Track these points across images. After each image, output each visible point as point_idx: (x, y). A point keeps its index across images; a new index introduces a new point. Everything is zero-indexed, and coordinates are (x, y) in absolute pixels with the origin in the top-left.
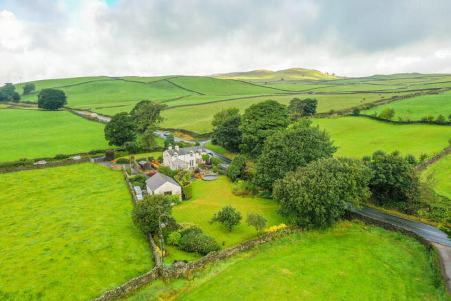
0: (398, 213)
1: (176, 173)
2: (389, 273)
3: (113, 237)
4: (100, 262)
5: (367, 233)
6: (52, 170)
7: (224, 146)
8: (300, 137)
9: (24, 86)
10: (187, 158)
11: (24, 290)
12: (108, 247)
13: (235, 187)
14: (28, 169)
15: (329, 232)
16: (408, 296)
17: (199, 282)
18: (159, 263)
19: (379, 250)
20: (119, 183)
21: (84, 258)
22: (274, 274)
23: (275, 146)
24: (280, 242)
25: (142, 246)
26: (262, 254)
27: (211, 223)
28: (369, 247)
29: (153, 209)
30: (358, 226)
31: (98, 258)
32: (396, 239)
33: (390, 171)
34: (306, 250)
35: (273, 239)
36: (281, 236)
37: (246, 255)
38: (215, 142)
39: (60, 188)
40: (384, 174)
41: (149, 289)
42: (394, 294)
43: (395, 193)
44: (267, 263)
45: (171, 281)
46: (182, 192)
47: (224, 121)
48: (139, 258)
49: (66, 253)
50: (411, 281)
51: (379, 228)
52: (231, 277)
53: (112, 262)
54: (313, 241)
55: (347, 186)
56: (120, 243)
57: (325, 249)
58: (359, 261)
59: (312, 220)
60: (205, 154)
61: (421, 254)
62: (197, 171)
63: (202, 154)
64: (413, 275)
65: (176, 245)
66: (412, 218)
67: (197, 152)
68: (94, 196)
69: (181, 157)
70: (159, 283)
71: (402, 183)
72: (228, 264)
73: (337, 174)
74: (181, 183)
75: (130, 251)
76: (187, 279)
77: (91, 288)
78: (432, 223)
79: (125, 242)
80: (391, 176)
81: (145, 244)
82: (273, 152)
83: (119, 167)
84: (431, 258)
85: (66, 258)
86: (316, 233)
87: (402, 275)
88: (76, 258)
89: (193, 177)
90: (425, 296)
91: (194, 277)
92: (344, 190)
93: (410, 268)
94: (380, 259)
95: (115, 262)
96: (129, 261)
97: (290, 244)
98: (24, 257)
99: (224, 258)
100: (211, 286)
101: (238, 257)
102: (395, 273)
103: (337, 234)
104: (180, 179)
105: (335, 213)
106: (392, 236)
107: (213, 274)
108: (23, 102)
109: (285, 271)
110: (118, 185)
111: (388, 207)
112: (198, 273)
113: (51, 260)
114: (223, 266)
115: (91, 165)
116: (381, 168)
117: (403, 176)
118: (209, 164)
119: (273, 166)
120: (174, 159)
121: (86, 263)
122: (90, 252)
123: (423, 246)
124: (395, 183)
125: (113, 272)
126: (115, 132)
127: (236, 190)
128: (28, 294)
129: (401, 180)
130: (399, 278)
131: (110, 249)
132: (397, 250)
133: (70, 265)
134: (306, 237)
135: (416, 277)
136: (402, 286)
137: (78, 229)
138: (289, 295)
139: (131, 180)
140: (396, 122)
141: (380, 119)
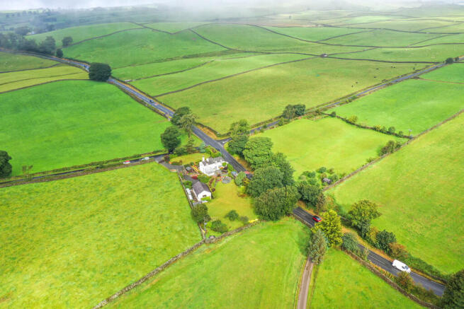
0: (313, 213)
3: (184, 224)
4: (182, 236)
6: (136, 169)
10: (214, 166)
12: (183, 229)
24: (254, 227)
25: (196, 228)
35: (251, 226)
36: (255, 224)
37: (239, 234)
48: (196, 234)
52: (232, 244)
62: (219, 175)
63: (222, 162)
65: (210, 228)
67: (219, 161)
68: (167, 194)
69: (210, 166)
72: (231, 238)
75: (192, 231)
76: (215, 244)
79: (189, 226)
89: (217, 181)
95: (187, 236)
104: (210, 186)
110: (177, 186)
115: (157, 165)
118: (225, 170)
120: (206, 167)
127: (239, 192)
139: (184, 184)
140: (359, 126)
141: (348, 122)
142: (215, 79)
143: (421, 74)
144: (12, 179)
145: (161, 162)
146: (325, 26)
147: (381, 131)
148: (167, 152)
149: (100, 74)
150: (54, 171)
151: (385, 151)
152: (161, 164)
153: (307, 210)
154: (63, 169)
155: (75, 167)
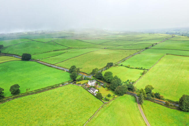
37: (114, 100)
38: (94, 77)
46: (98, 91)
65: (104, 100)
118: (97, 83)
123: (135, 97)
127: (106, 90)
139: (87, 89)
140: (131, 68)
141: (127, 67)
142: (72, 57)
143: (140, 52)
144: (20, 95)
145: (73, 84)
146: (98, 39)
147: (139, 69)
148: (73, 81)
149: (26, 58)
150: (35, 90)
151: (143, 74)
152: (74, 84)
153: (130, 92)
154: (38, 90)
155: (42, 89)
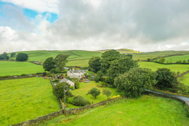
0: (169, 92)
1: (72, 79)
2: (166, 113)
3: (44, 99)
4: (37, 107)
5: (156, 99)
6: (20, 80)
7: (93, 72)
8: (125, 61)
9: (11, 53)
10: (78, 74)
11: (2, 116)
12: (41, 102)
13: (98, 84)
14: (9, 79)
15: (139, 99)
16: (175, 121)
17: (81, 116)
18: (63, 108)
19: (161, 105)
20: (48, 83)
21: (30, 106)
22: (115, 113)
23: (115, 65)
24: (117, 102)
25: (56, 103)
26: (109, 106)
27: (87, 95)
28: (157, 104)
29: (62, 87)
30: (152, 97)
31: (36, 106)
32: (169, 101)
33: (165, 74)
34: (129, 105)
35: (114, 101)
36: (118, 100)
37: (102, 106)
38: (89, 70)
39: (22, 85)
40: (162, 75)
41: (58, 118)
42: (169, 121)
43: (167, 84)
44: (112, 109)
45: (68, 116)
46: (75, 85)
47: (93, 60)
48: (55, 107)
49: (22, 104)
50: (176, 116)
51: (161, 97)
52: (96, 114)
53: (42, 108)
54: (132, 102)
55: (146, 78)
56: (46, 101)
57: (138, 105)
58: (153, 109)
59: (131, 94)
60: (85, 73)
61: (180, 106)
62: (82, 79)
63: (84, 73)
64: (178, 114)
65: (71, 103)
66: (175, 94)
67: (82, 72)
68: (36, 87)
69: (75, 74)
70: (63, 116)
71: (170, 79)
72: (94, 110)
73: (142, 73)
74: (74, 82)
75: (51, 104)
76: (76, 114)
77: (32, 116)
78: (184, 95)
79: (49, 101)
80: (165, 76)
81: (58, 102)
82: (114, 67)
83: (48, 78)
84: (185, 107)
85: (22, 106)
86: (133, 100)
87: (172, 114)
88: (26, 106)
89: (80, 81)
90: (183, 121)
91: (79, 114)
92: (145, 80)
93: (176, 111)
94: (162, 109)
95: (43, 108)
96: (50, 108)
97: (122, 103)
98: (3, 105)
99: (92, 107)
100: (86, 117)
101: (99, 107)
102: (169, 113)
103: (143, 100)
104: (74, 81)
105: (141, 90)
106: (167, 100)
107: (87, 113)
108: (10, 60)
109: (120, 112)
110: (48, 84)
111: (164, 90)
112: (81, 113)
113: (15, 106)
114: (92, 110)
115: (36, 78)
116: (161, 73)
117: (170, 76)
118: (87, 77)
119: (114, 73)
120: (72, 74)
121: (30, 108)
122: (33, 104)
123: (181, 103)
124: (167, 79)
125: (42, 111)
126: (48, 65)
128: (3, 118)
129: (169, 77)
130: (171, 115)
131: (42, 103)
132: (170, 105)
133: (23, 108)
134: (129, 101)
135: (179, 114)
136: (173, 118)
137: (28, 97)
138: (122, 120)
139: (53, 82)
140: (166, 64)
147: (183, 63)
